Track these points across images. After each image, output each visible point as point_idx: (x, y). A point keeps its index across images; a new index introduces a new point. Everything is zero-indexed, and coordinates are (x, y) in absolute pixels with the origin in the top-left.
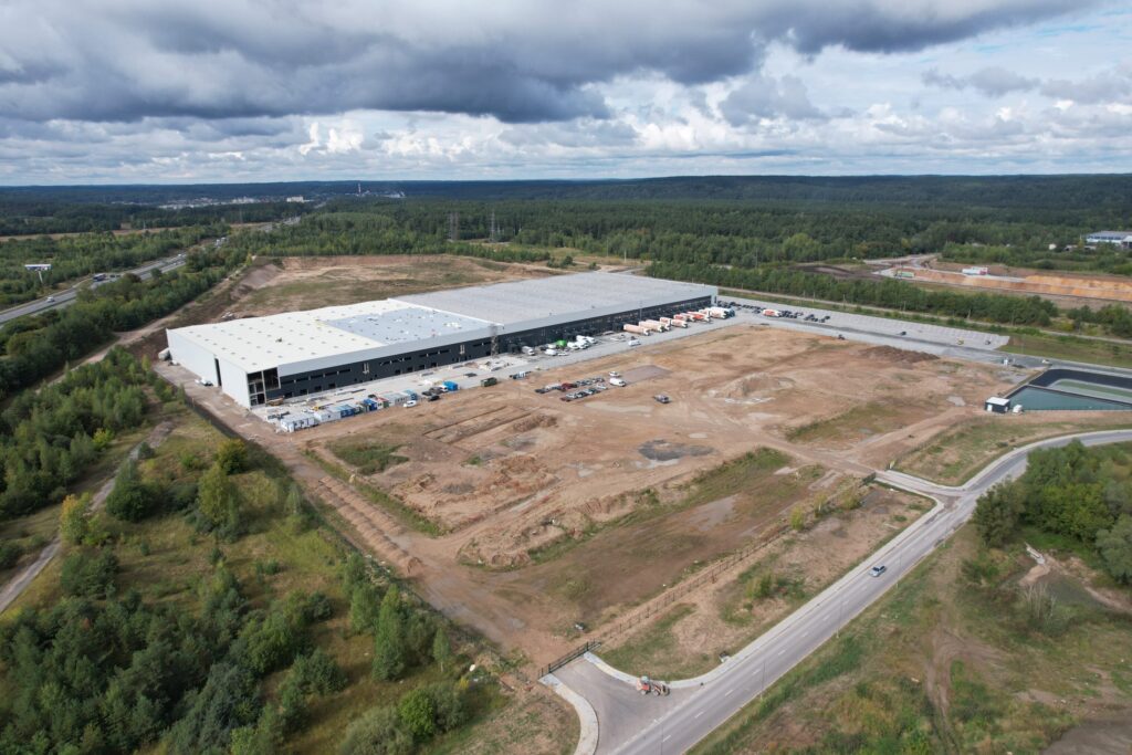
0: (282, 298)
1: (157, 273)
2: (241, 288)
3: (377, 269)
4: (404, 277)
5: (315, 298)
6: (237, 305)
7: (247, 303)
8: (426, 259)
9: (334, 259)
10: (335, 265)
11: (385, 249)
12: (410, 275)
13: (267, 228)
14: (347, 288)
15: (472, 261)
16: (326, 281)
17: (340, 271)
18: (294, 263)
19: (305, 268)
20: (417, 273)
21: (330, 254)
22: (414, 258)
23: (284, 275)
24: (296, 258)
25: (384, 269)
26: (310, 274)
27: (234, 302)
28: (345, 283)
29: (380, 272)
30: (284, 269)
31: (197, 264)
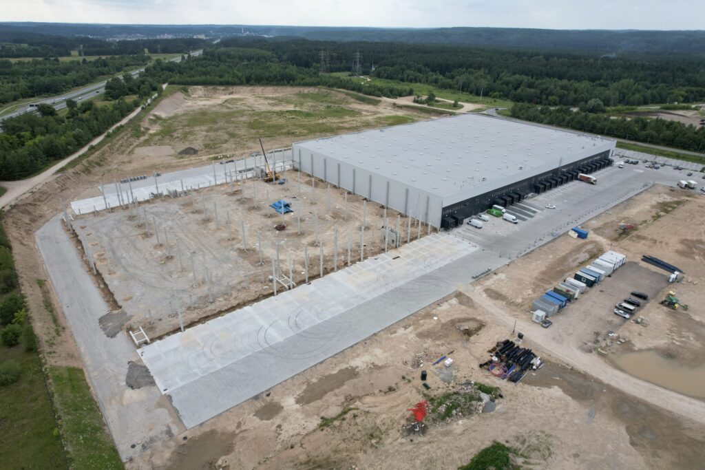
0: (187, 129)
1: (71, 103)
2: (152, 117)
3: (267, 98)
4: (291, 108)
5: (217, 130)
6: (146, 137)
7: (155, 135)
8: (306, 90)
9: (230, 88)
10: (232, 93)
11: (272, 81)
12: (296, 106)
13: (177, 59)
14: (244, 119)
15: (347, 94)
16: (225, 110)
17: (236, 99)
18: (200, 91)
19: (207, 97)
20: (301, 104)
21: (227, 84)
22: (297, 90)
23: (190, 103)
24: (199, 87)
25: (273, 99)
26: (212, 102)
27: (144, 133)
28: (242, 113)
29: (270, 102)
30: (190, 96)
31: (114, 92)
